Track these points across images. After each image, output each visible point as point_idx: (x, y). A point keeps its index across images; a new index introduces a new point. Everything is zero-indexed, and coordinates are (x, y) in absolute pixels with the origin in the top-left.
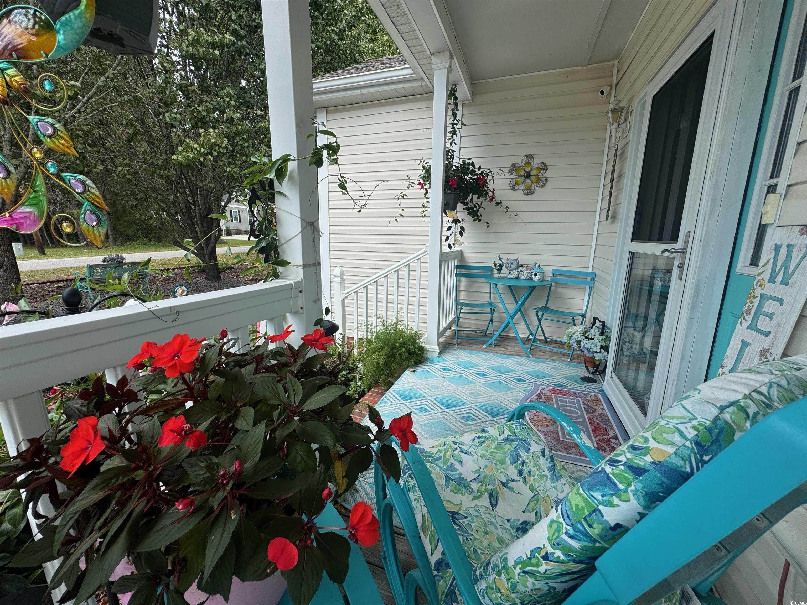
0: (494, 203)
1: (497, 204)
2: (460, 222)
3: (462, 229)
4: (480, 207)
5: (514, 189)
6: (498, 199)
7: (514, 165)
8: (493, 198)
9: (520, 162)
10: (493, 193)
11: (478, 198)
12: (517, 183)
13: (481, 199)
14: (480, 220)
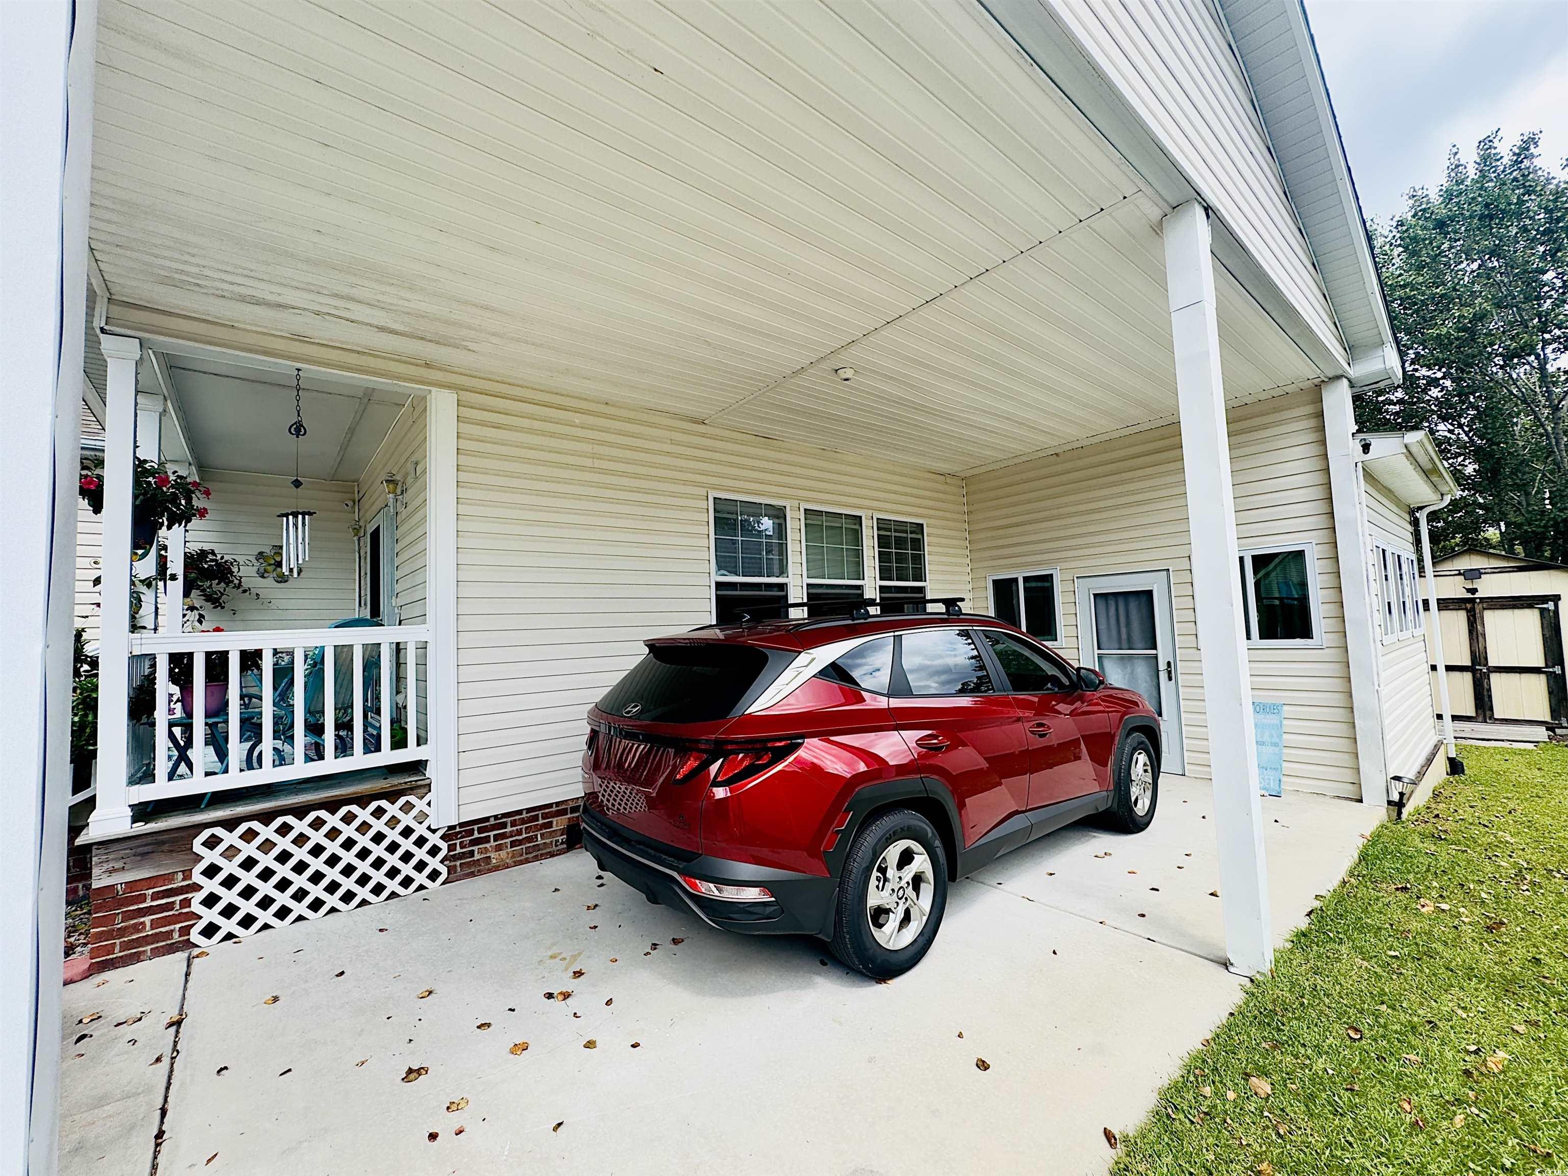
0: (241, 589)
1: (245, 591)
2: (197, 609)
3: (201, 616)
4: (222, 594)
5: (263, 577)
6: (245, 585)
7: (261, 553)
8: (240, 585)
9: (267, 550)
10: (240, 581)
11: (218, 584)
12: (265, 571)
13: (222, 584)
14: (223, 608)
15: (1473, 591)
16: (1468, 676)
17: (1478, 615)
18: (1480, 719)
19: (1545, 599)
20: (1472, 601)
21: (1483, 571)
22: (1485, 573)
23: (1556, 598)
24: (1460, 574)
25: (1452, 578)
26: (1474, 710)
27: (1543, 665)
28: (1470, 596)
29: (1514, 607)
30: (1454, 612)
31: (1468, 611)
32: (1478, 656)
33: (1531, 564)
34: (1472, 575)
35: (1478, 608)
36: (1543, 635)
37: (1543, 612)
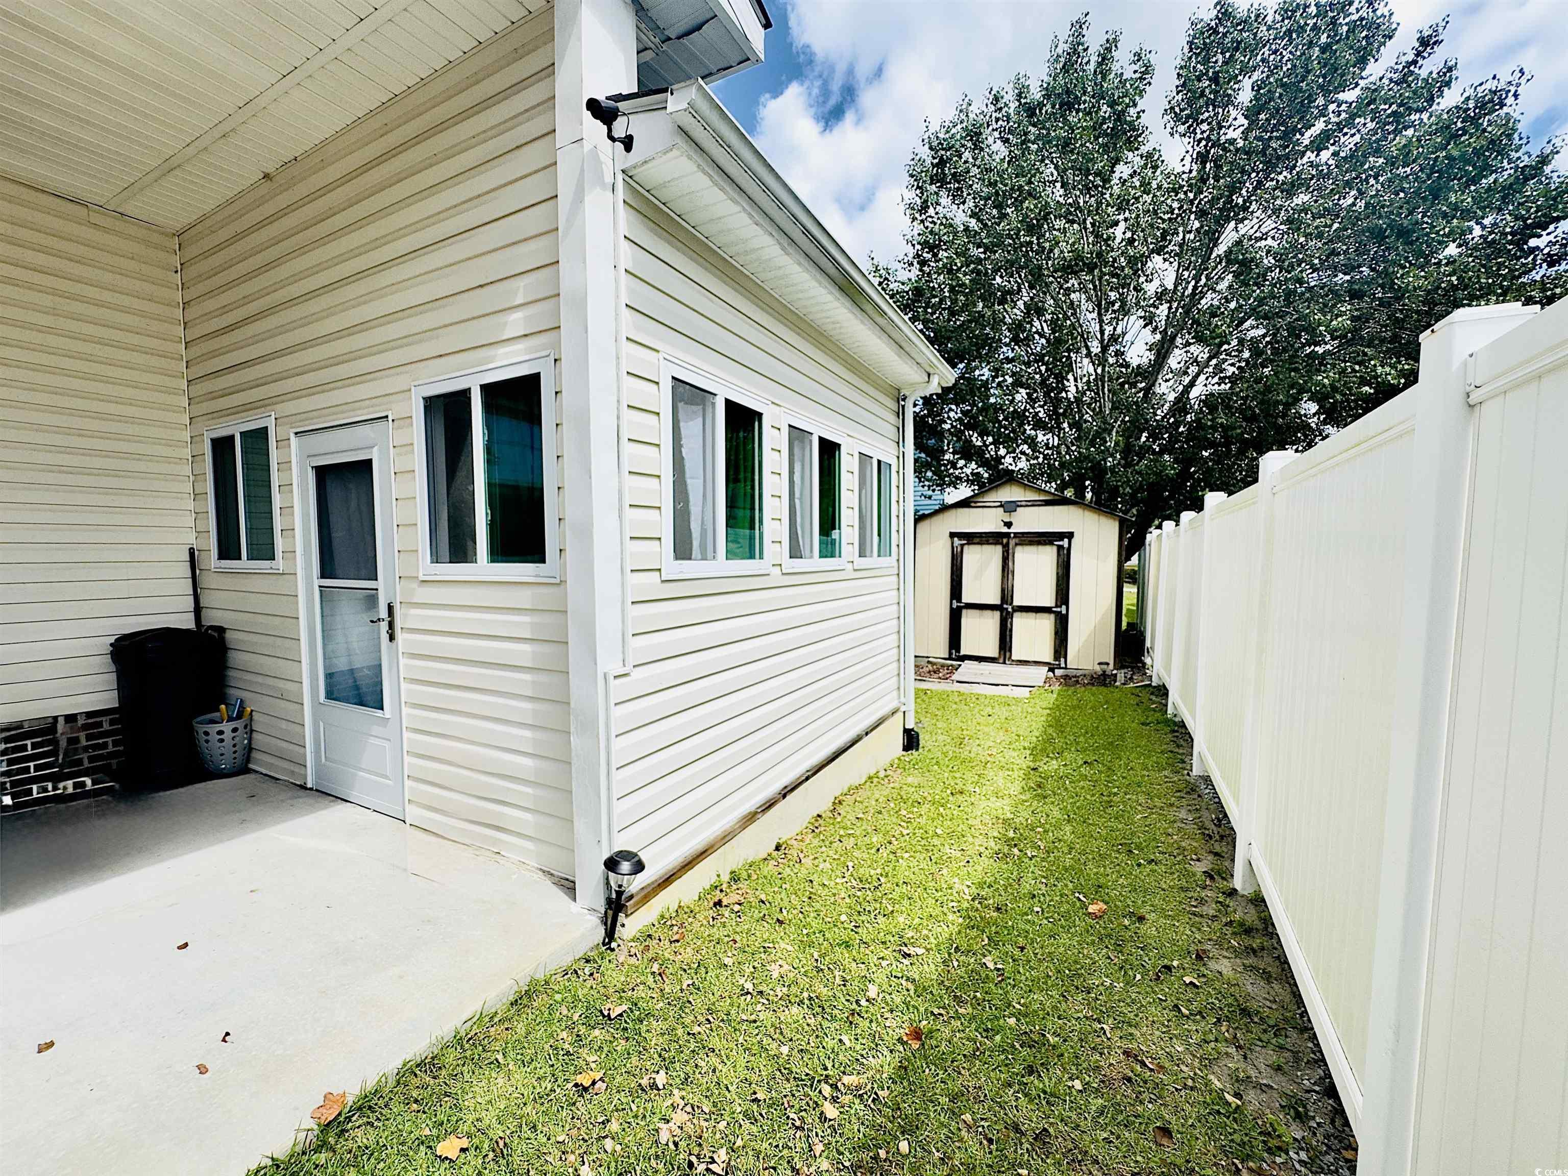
15: (1009, 525)
16: (997, 614)
17: (1011, 551)
18: (1001, 660)
19: (1061, 536)
20: (1007, 535)
21: (1019, 503)
22: (1021, 506)
23: (1070, 535)
24: (1001, 506)
25: (994, 509)
26: (998, 651)
27: (1053, 605)
28: (1005, 530)
29: (1039, 543)
30: (993, 547)
31: (1004, 546)
32: (1007, 594)
33: (1056, 498)
34: (1010, 507)
35: (1012, 542)
36: (1057, 574)
37: (1060, 548)
